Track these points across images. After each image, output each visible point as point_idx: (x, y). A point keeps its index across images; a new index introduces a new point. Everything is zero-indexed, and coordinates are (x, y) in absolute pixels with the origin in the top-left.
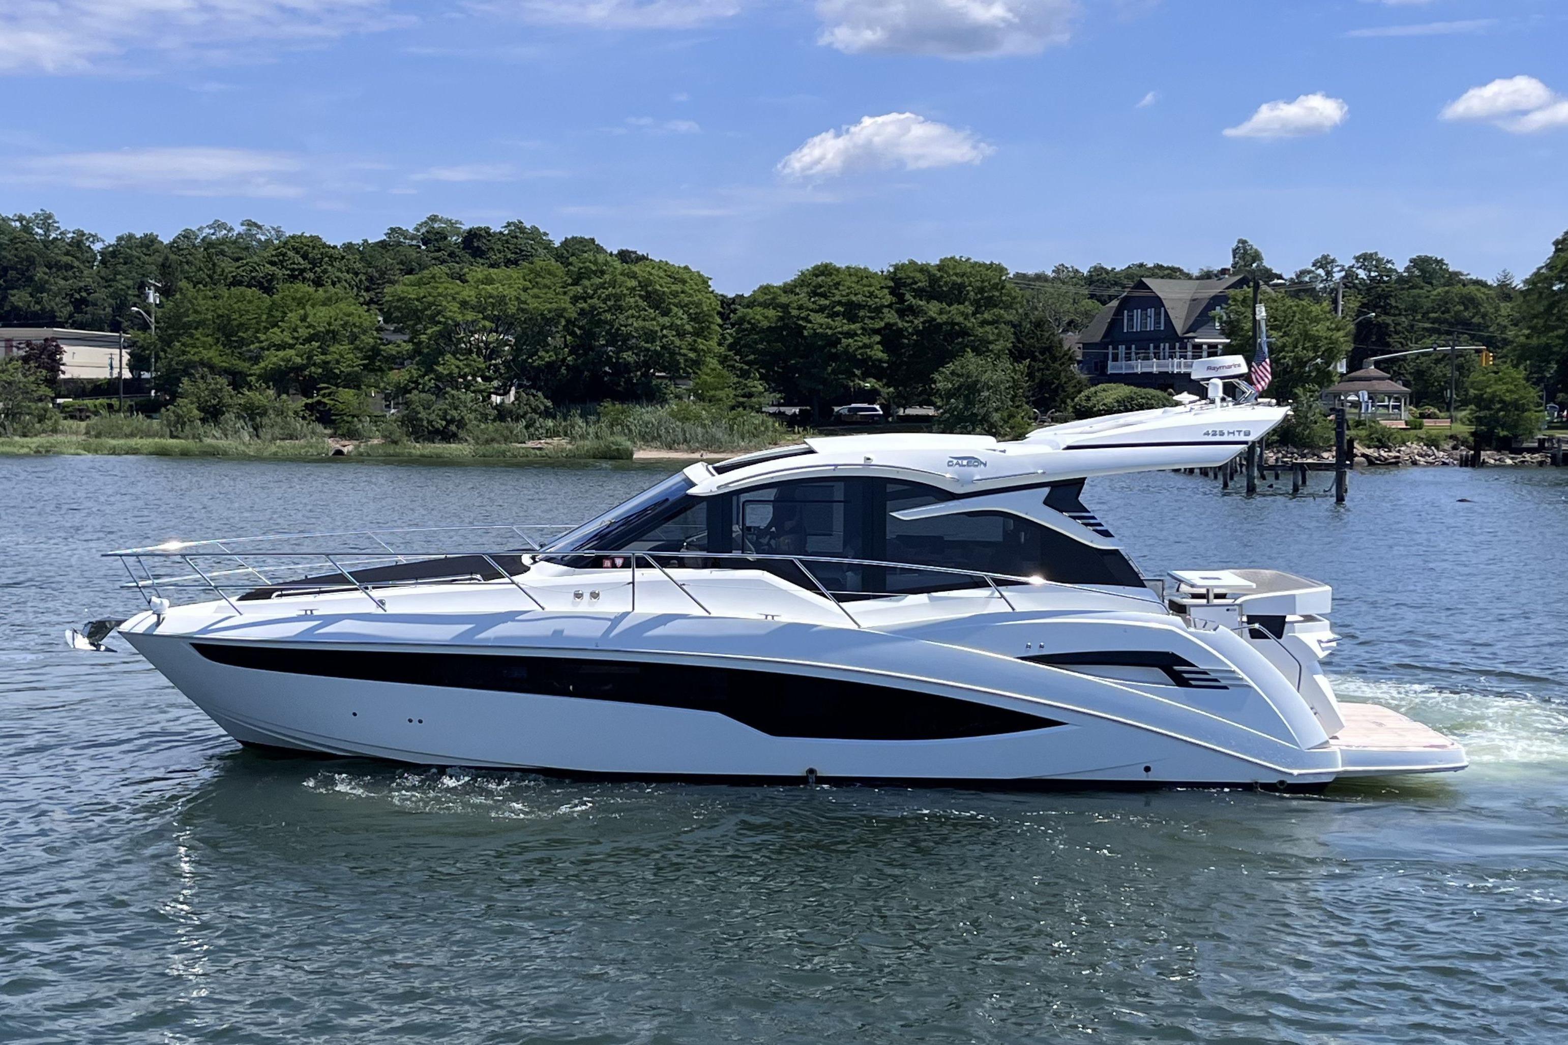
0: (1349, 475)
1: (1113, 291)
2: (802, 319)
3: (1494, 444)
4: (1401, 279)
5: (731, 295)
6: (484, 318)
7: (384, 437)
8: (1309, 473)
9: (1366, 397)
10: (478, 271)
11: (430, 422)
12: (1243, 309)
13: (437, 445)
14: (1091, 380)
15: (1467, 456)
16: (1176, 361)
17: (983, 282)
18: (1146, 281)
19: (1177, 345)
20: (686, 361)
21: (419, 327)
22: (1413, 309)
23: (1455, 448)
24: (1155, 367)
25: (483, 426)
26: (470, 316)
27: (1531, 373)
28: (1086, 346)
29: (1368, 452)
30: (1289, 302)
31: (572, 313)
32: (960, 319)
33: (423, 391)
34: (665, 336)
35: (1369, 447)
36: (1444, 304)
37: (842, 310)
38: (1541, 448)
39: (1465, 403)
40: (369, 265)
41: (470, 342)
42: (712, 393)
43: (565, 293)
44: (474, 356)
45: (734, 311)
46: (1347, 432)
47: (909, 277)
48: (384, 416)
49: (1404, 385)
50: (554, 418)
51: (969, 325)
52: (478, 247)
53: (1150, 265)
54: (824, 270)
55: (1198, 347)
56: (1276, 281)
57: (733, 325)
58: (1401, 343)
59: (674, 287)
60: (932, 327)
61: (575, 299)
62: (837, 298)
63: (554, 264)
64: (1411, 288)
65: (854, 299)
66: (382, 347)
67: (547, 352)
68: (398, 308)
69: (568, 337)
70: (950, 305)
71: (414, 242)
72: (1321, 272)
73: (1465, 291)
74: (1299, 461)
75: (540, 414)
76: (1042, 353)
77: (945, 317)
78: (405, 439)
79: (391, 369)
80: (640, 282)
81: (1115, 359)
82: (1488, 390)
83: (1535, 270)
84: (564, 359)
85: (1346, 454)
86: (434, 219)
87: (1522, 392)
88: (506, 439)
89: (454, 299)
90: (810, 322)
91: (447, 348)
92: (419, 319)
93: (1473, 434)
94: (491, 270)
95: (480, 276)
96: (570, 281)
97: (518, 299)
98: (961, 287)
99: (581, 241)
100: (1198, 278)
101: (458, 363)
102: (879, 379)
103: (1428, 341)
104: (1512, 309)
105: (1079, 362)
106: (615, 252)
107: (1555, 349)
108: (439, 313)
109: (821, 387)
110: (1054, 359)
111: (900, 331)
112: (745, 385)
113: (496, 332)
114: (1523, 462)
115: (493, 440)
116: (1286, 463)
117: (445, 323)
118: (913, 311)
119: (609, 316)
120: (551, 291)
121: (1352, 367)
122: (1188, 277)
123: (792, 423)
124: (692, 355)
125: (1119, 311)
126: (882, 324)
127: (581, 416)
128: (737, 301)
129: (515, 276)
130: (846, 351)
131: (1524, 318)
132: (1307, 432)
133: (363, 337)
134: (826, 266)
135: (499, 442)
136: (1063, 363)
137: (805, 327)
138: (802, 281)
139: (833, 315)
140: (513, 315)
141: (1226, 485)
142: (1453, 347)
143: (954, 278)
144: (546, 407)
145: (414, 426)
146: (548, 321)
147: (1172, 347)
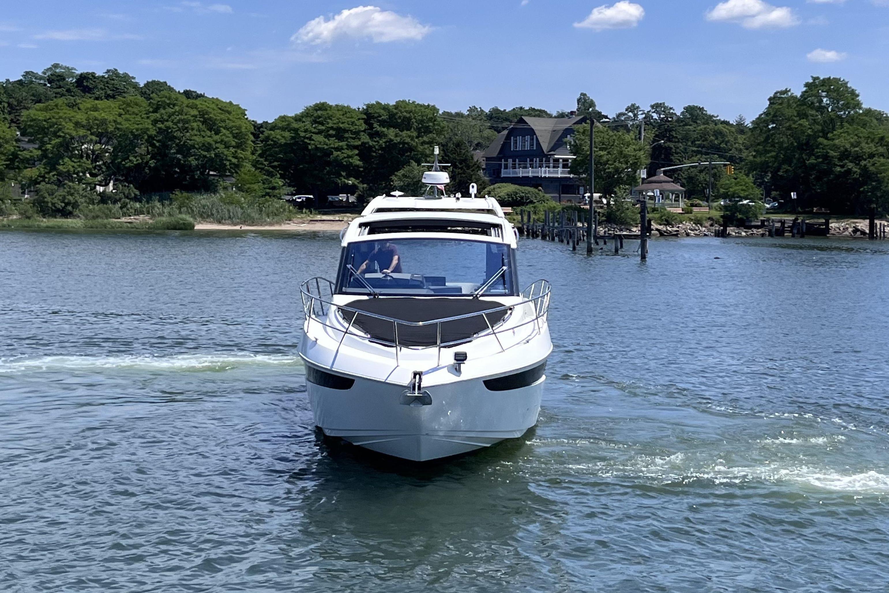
0: (649, 243)
1: (505, 124)
2: (307, 138)
3: (735, 222)
4: (679, 120)
5: (260, 121)
6: (92, 134)
7: (21, 214)
8: (625, 241)
9: (658, 193)
10: (87, 102)
11: (53, 204)
12: (583, 137)
13: (58, 220)
14: (491, 181)
15: (719, 231)
16: (543, 169)
17: (422, 116)
18: (525, 118)
19: (544, 159)
20: (230, 164)
21: (46, 139)
22: (686, 138)
23: (712, 225)
24: (530, 173)
25: (91, 207)
26: (82, 132)
27: (756, 179)
28: (488, 159)
29: (660, 227)
30: (611, 133)
31: (153, 132)
32: (408, 140)
33: (48, 183)
34: (217, 148)
35: (661, 225)
36: (704, 136)
37: (334, 133)
38: (762, 226)
39: (717, 198)
40: (10, 96)
41: (81, 150)
42: (248, 186)
43: (148, 118)
44: (84, 159)
45: (262, 133)
46: (647, 215)
47: (376, 113)
48: (20, 200)
49: (681, 186)
50: (140, 202)
51: (414, 144)
52: (87, 86)
53: (527, 108)
54: (322, 107)
55: (557, 160)
56: (604, 120)
57: (262, 141)
58: (679, 160)
59: (222, 116)
60: (391, 146)
61: (155, 122)
62: (330, 125)
63: (140, 99)
64: (684, 125)
65: (341, 125)
66: (19, 153)
67: (135, 157)
68: (30, 126)
69: (150, 148)
70: (402, 131)
71: (42, 82)
72: (630, 114)
73: (716, 128)
74: (618, 233)
75: (131, 199)
76: (461, 164)
77: (398, 139)
78: (35, 215)
79: (26, 168)
80: (199, 112)
81: (506, 167)
82: (731, 189)
83: (758, 116)
84: (147, 162)
85: (646, 229)
86: (56, 66)
87: (750, 191)
88: (107, 217)
89: (70, 120)
90: (313, 140)
91: (65, 154)
92: (46, 134)
93: (722, 217)
94: (96, 102)
95: (89, 106)
96: (151, 110)
97: (115, 121)
98: (409, 119)
99: (158, 83)
100: (555, 117)
101: (73, 164)
102: (357, 178)
103: (696, 159)
104: (745, 139)
105: (483, 169)
106: (182, 91)
107: (770, 164)
108: (60, 130)
109: (319, 183)
110: (468, 167)
111: (371, 147)
112: (271, 181)
113: (100, 143)
114: (752, 234)
115: (98, 217)
116: (610, 234)
117: (64, 137)
118: (378, 134)
119: (178, 134)
120: (138, 116)
121: (649, 175)
122: (550, 116)
123: (301, 206)
124: (234, 161)
125: (508, 137)
126: (360, 143)
127: (159, 201)
128: (264, 125)
129: (113, 106)
130: (336, 160)
131: (751, 145)
132: (623, 215)
133: (6, 146)
134: (323, 104)
135: (102, 218)
136: (473, 170)
137: (309, 144)
138: (307, 114)
139: (328, 136)
140: (111, 132)
141: (574, 248)
142: (710, 163)
143: (405, 114)
144: (135, 194)
145: (41, 207)
146: (136, 137)
147: (541, 161)
